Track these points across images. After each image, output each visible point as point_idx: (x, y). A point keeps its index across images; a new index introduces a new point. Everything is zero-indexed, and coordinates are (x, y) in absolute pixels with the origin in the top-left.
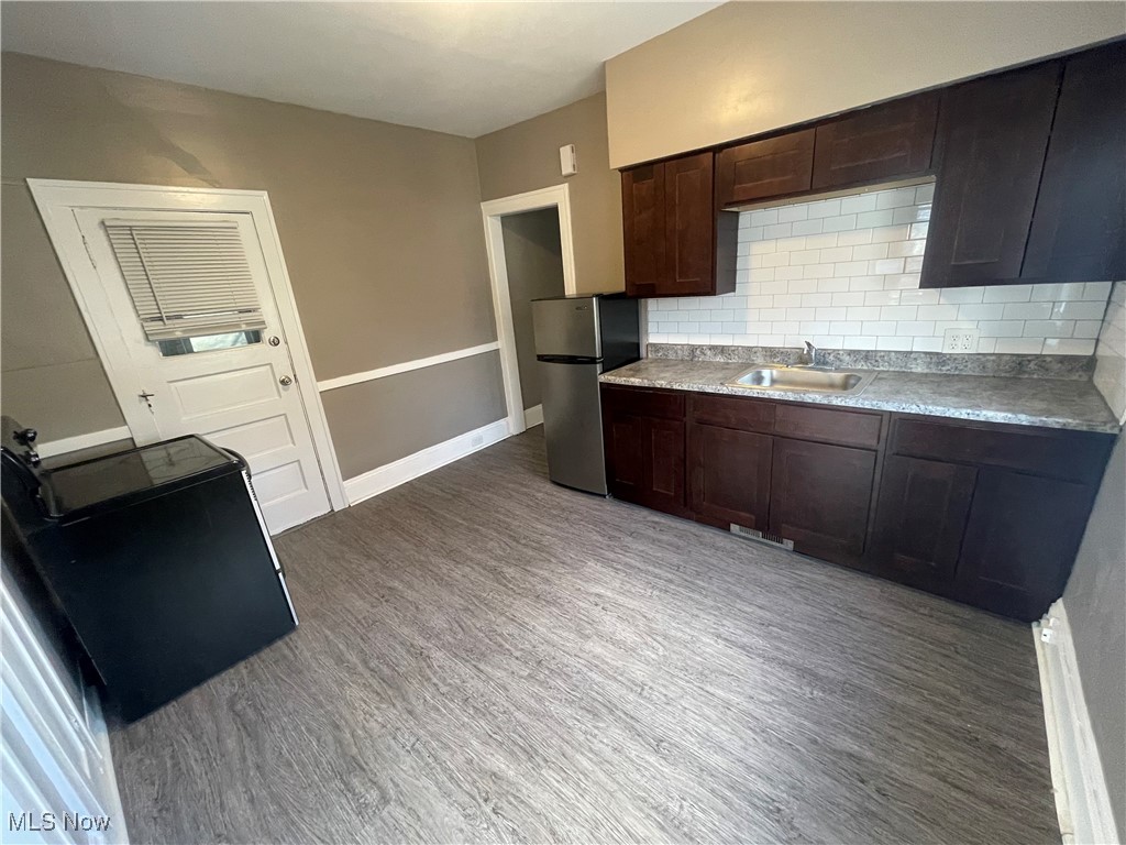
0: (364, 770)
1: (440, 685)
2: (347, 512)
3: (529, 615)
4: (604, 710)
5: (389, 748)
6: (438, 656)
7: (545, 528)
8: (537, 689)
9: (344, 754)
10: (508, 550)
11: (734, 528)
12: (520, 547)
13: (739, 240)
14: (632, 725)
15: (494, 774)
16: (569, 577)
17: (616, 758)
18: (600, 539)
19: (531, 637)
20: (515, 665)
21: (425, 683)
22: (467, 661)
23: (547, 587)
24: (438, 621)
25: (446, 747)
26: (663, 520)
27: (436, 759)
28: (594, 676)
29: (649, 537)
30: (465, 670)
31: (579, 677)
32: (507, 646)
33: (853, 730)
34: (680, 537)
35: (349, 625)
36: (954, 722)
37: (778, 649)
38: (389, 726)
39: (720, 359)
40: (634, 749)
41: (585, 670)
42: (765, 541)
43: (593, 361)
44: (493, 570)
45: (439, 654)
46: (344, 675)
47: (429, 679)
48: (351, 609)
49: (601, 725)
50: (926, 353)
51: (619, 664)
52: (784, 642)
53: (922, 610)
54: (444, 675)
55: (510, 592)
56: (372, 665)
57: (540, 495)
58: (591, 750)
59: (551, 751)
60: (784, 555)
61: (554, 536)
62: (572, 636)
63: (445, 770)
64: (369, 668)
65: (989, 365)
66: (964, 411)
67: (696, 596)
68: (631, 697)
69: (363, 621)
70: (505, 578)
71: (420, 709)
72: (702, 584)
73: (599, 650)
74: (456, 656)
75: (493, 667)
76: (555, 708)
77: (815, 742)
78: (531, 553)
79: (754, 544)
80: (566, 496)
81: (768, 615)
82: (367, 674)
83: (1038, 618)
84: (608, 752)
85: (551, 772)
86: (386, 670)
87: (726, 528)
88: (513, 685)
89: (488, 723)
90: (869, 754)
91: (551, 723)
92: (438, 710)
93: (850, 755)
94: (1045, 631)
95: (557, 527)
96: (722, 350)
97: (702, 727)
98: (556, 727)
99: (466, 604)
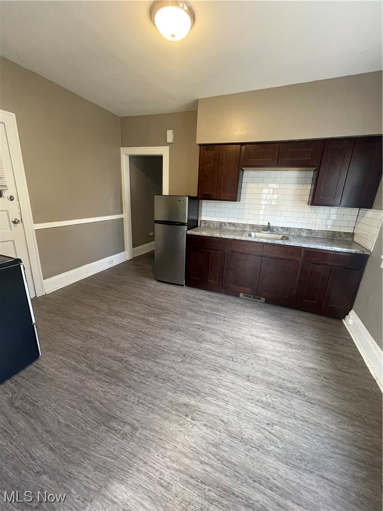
0: (116, 418)
1: (140, 372)
2: (45, 297)
3: (170, 336)
4: (221, 369)
5: (126, 406)
6: (132, 360)
7: (161, 300)
8: (188, 366)
9: (101, 414)
10: (147, 310)
11: (241, 295)
12: (153, 309)
13: (243, 182)
14: (235, 373)
15: (185, 404)
16: (182, 319)
17: (234, 386)
18: (189, 303)
19: (175, 345)
20: (173, 358)
21: (131, 373)
22: (149, 360)
23: (174, 324)
24: (125, 345)
25: (156, 398)
26: (211, 294)
27: (153, 404)
28: (211, 357)
29: (209, 301)
30: (150, 364)
31: (204, 358)
32: (166, 351)
33: (309, 360)
34: (222, 300)
35: (73, 352)
36: (335, 352)
37: (274, 337)
38: (120, 395)
39: (232, 228)
40: (240, 382)
41: (206, 355)
42: (254, 300)
43: (184, 224)
44: (143, 319)
45: (133, 359)
46: (81, 376)
47: (132, 371)
48: (71, 344)
49: (223, 375)
50: (307, 229)
51: (219, 350)
52: (275, 334)
53: (312, 319)
54: (140, 367)
55: (156, 328)
56: (96, 369)
57: (152, 286)
58: (223, 386)
59: (207, 390)
60: (262, 304)
61: (167, 303)
62: (194, 343)
63: (161, 408)
64: (95, 371)
65: (325, 234)
66: (328, 247)
67: (237, 322)
68: (230, 362)
69: (81, 349)
70: (151, 322)
71: (134, 384)
72: (237, 317)
73: (208, 347)
74: (142, 358)
75: (163, 360)
76: (199, 372)
77: (300, 366)
78: (158, 310)
79: (250, 301)
80: (164, 286)
81: (266, 326)
82: (95, 374)
83: (344, 318)
84: (230, 385)
85: (210, 398)
86: (106, 370)
87: (238, 296)
88: (176, 366)
89: (172, 384)
90: (317, 367)
91: (201, 378)
92: (144, 383)
93: (312, 368)
94: (350, 320)
95: (167, 299)
96: (233, 225)
97: (261, 368)
98: (204, 380)
99: (136, 335)
